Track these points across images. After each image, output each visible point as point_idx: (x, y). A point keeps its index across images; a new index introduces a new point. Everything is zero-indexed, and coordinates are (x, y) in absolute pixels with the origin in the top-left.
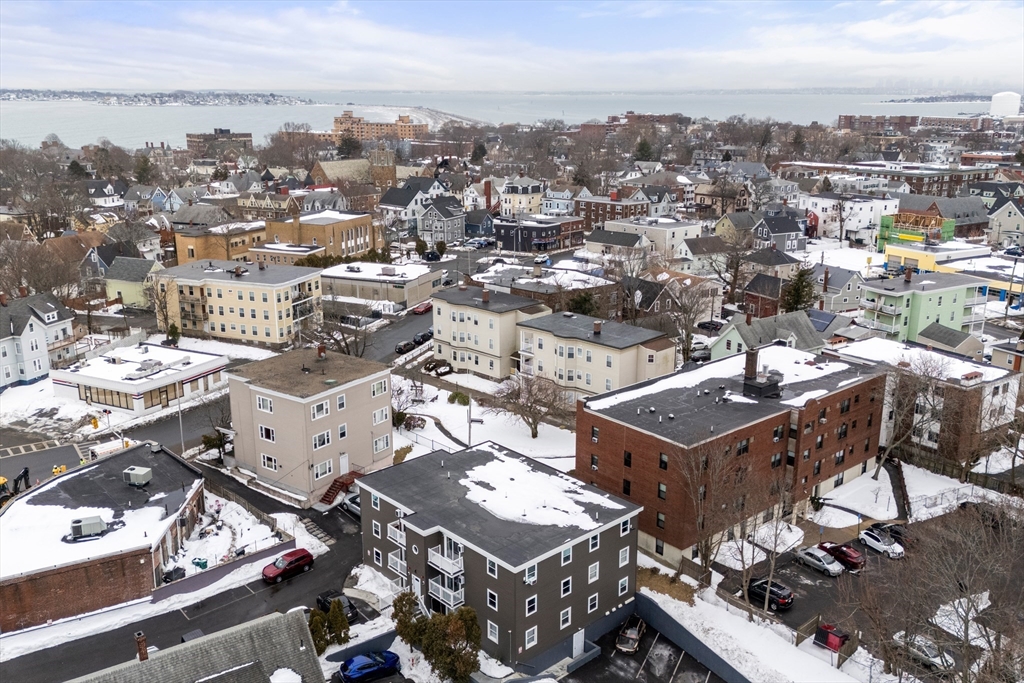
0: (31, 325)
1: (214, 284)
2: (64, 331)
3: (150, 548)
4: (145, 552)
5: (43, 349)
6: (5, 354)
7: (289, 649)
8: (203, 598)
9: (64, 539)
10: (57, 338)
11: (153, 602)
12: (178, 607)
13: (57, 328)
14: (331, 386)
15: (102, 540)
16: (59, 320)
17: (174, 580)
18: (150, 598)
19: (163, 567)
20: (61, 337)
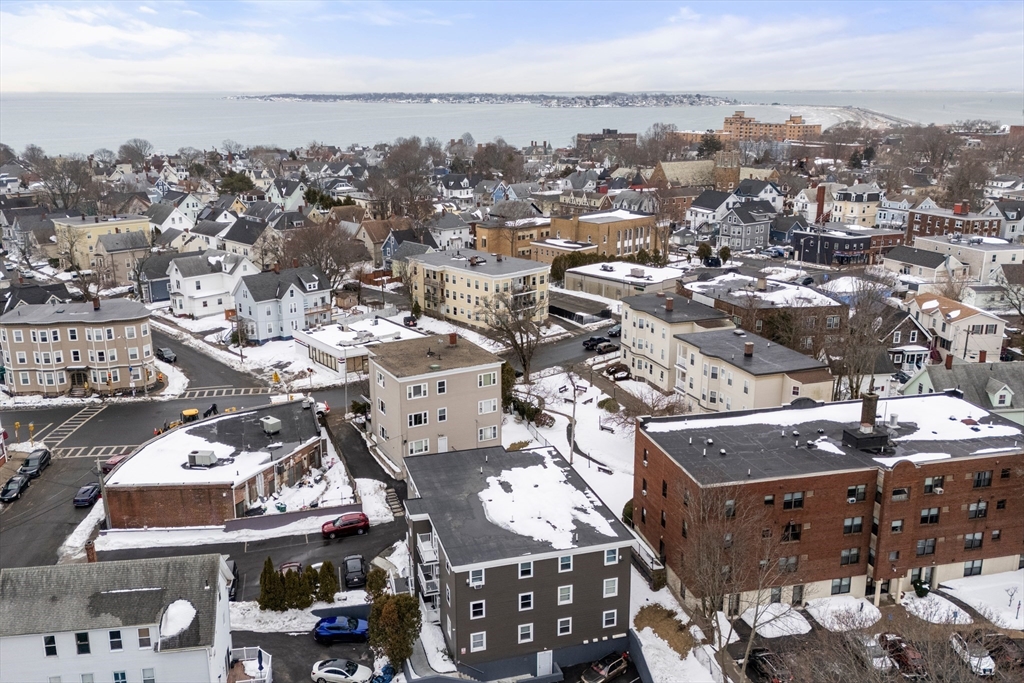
0: (292, 292)
1: (451, 271)
2: (323, 299)
3: (232, 485)
4: (227, 487)
5: (301, 312)
6: (269, 313)
7: (196, 585)
8: (268, 537)
9: (184, 466)
10: (316, 304)
11: (226, 530)
12: (245, 540)
13: (316, 297)
14: (433, 370)
15: (209, 470)
16: (319, 289)
17: (251, 517)
18: (223, 527)
19: (248, 504)
20: (320, 304)
